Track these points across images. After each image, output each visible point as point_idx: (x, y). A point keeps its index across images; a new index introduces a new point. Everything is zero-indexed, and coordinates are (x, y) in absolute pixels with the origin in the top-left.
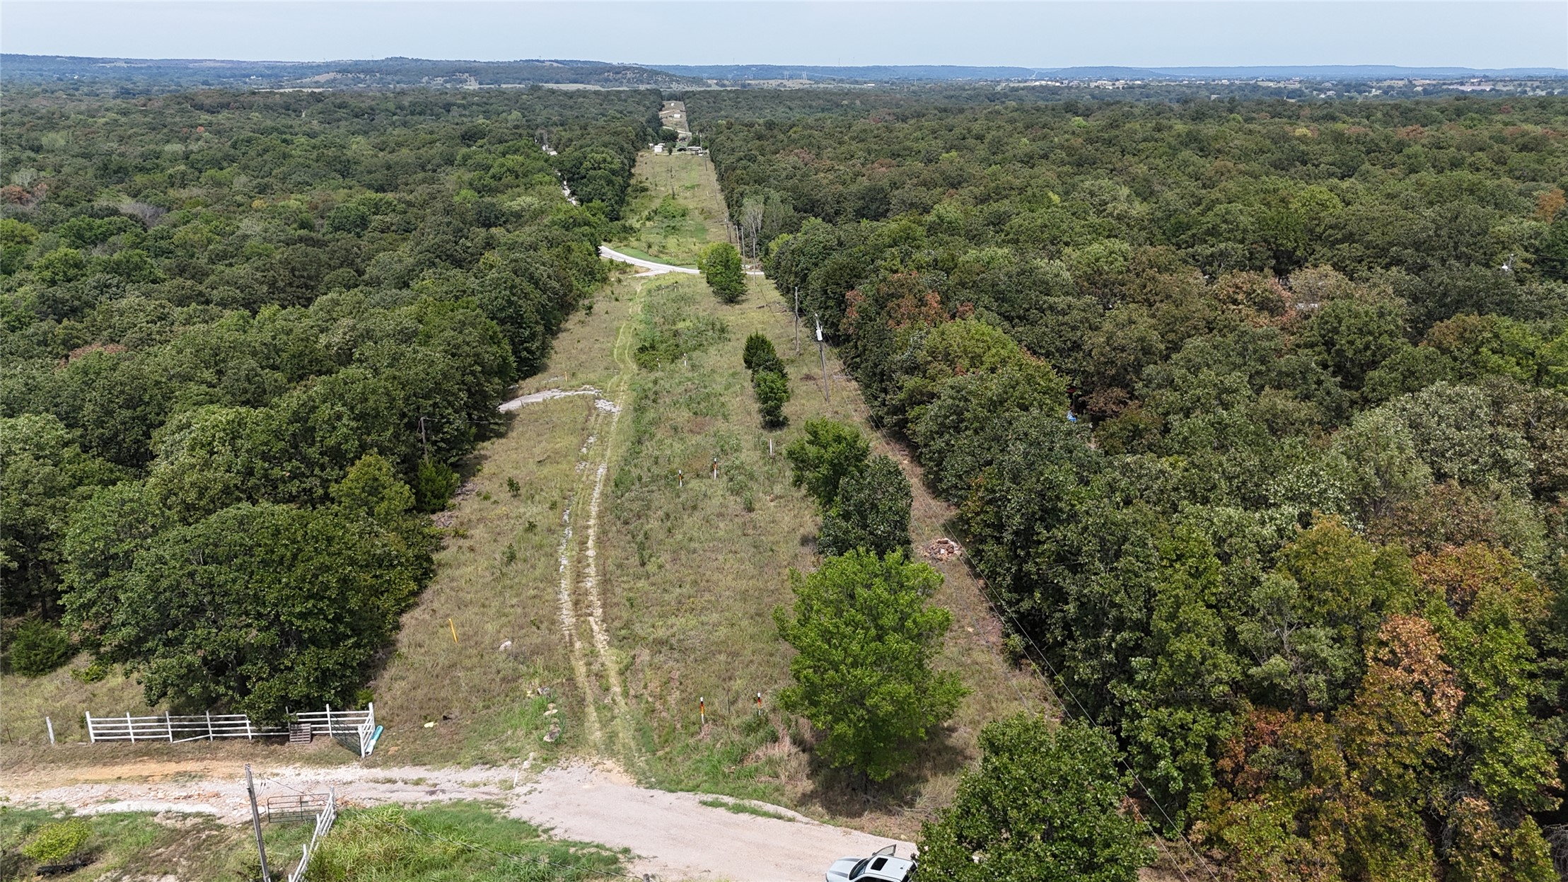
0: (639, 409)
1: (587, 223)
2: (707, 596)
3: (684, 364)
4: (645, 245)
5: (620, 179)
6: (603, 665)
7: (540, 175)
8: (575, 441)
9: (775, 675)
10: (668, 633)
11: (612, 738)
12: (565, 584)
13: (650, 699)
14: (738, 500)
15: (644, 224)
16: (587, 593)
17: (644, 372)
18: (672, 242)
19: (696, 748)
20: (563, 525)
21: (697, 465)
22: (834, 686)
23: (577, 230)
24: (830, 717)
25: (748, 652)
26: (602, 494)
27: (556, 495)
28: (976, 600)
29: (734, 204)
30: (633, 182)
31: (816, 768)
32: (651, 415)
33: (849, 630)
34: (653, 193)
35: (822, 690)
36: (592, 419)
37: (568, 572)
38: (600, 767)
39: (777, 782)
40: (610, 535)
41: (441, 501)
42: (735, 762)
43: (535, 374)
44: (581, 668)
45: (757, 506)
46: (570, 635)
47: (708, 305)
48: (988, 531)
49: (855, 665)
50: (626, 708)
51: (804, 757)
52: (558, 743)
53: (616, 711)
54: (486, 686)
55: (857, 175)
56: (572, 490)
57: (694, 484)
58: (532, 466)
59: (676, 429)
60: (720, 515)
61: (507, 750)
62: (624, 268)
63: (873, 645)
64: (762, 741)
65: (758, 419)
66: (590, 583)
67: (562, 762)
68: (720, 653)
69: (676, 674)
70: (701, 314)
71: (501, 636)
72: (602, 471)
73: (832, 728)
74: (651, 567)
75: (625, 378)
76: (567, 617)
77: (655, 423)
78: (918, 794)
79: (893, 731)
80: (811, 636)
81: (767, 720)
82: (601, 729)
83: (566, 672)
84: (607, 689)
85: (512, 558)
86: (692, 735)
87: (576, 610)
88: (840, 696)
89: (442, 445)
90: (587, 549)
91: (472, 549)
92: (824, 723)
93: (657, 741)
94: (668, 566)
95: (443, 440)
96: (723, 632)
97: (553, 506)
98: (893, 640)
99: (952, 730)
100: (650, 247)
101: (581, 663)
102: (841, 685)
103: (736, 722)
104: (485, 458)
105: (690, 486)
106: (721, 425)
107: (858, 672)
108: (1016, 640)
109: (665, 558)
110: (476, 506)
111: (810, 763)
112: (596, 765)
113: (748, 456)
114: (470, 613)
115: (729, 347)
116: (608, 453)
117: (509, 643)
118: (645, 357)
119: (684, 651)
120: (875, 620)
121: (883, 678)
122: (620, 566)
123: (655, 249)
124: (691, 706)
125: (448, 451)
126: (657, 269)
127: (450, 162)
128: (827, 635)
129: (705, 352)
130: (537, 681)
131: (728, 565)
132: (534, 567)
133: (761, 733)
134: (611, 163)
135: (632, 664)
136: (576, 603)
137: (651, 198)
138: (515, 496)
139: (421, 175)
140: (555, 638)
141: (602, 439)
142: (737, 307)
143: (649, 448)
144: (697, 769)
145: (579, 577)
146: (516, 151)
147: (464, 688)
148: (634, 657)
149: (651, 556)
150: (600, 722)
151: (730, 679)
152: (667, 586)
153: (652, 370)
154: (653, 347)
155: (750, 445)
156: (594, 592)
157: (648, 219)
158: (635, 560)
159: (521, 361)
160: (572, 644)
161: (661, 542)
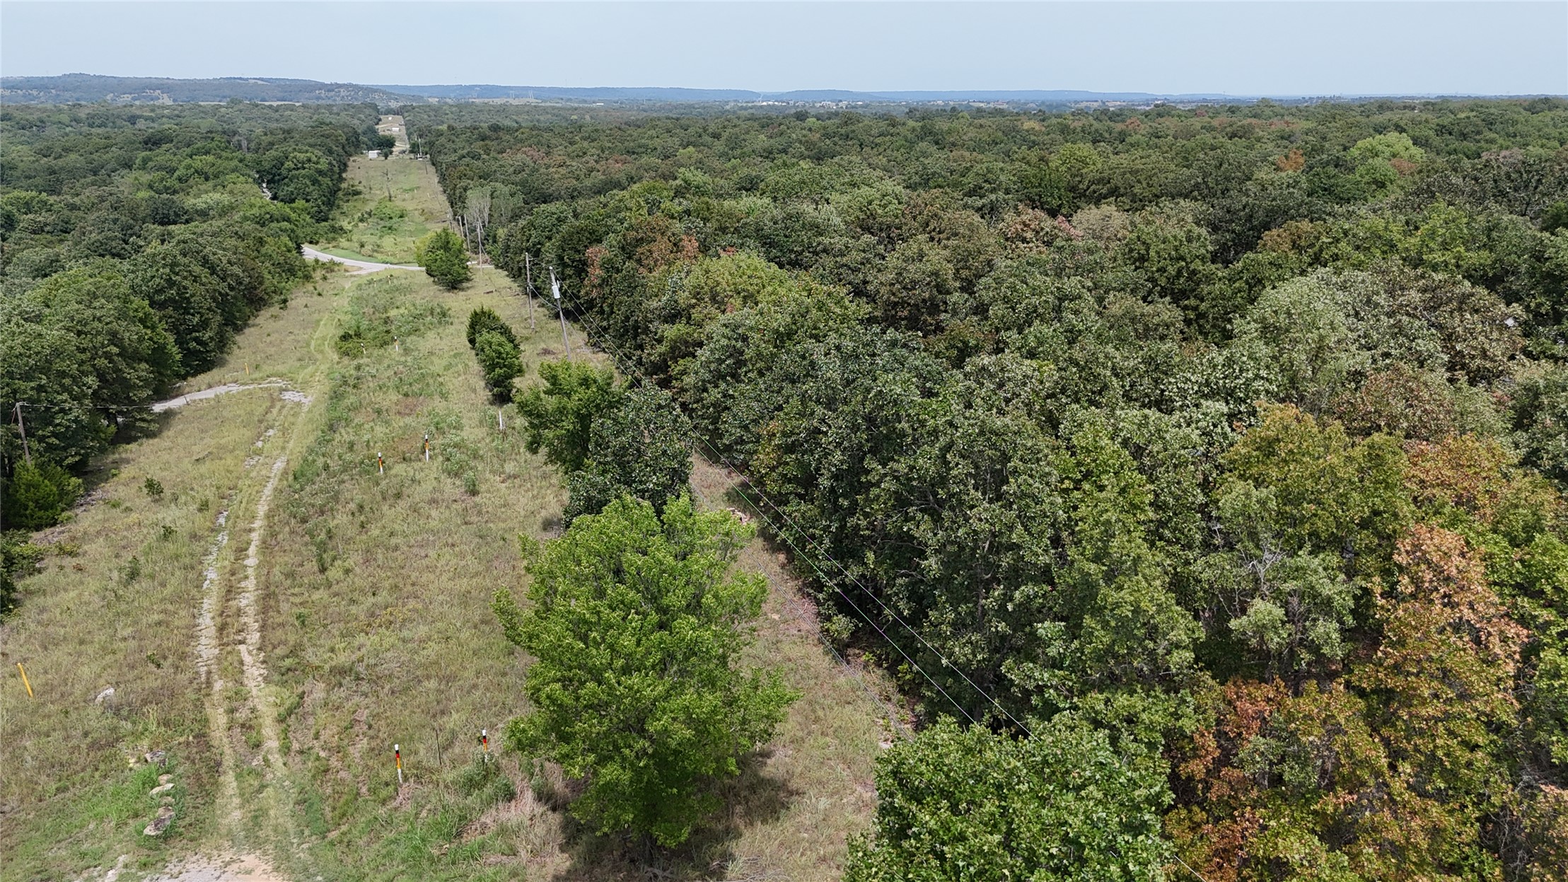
0: (336, 396)
1: (288, 220)
2: (412, 604)
3: (396, 348)
4: (357, 245)
5: (327, 180)
6: (253, 710)
7: (233, 175)
8: (248, 434)
9: (510, 702)
10: (354, 657)
11: (257, 818)
12: (210, 604)
13: (322, 754)
14: (458, 482)
15: (356, 226)
16: (239, 613)
17: (346, 360)
18: (388, 242)
19: (389, 822)
20: (215, 530)
21: (403, 447)
22: (596, 707)
23: (274, 225)
24: (592, 758)
25: (469, 674)
26: (275, 489)
27: (210, 494)
28: (778, 579)
29: (456, 201)
30: (344, 185)
31: (572, 834)
32: (351, 400)
33: (616, 616)
34: (367, 197)
35: (578, 714)
36: (275, 411)
37: (215, 588)
38: (235, 867)
39: (513, 862)
40: (280, 537)
41: (50, 513)
42: (449, 837)
43: (209, 369)
44: (219, 719)
45: (483, 488)
46: (209, 673)
47: (429, 293)
48: (790, 487)
49: (626, 671)
50: (285, 771)
51: (555, 819)
52: (167, 836)
53: (269, 776)
54: (65, 758)
55: (591, 170)
56: (235, 487)
57: (400, 469)
58: (186, 464)
59: (379, 412)
60: (433, 501)
61: (83, 855)
62: (330, 267)
63: (656, 636)
64: (491, 801)
65: (485, 394)
66: (247, 600)
67: (173, 868)
68: (428, 677)
69: (363, 715)
70: (417, 302)
71: (102, 681)
72: (279, 465)
73: (595, 774)
74: (334, 573)
75: (322, 367)
76: (207, 648)
77: (355, 408)
78: (728, 857)
79: (690, 769)
80: (554, 632)
81: (498, 768)
82: (242, 806)
83: (196, 726)
84: (258, 745)
85: (134, 575)
86: (384, 802)
87: (220, 637)
88: (606, 721)
89: (54, 441)
90: (247, 556)
91: (79, 569)
92: (583, 768)
93: (329, 815)
94: (358, 570)
95: (54, 435)
96: (432, 650)
97: (204, 507)
98: (686, 626)
99: (766, 755)
100: (362, 246)
101: (221, 710)
102: (607, 704)
103: (449, 776)
104: (128, 461)
105: (393, 472)
106: (439, 405)
107: (635, 679)
108: (841, 624)
109: (354, 560)
110: (100, 516)
111: (565, 826)
112: (227, 864)
113: (472, 433)
114: (60, 655)
115: (451, 329)
116: (291, 445)
117: (111, 691)
118: (349, 345)
119: (376, 681)
120: (654, 599)
121: (673, 688)
122: (290, 575)
123: (368, 248)
124: (383, 758)
125: (65, 449)
126: (371, 268)
127: (128, 166)
128: (581, 628)
129: (423, 336)
130: (145, 743)
131: (443, 562)
132: (163, 585)
133: (489, 789)
134: (317, 163)
135: (299, 705)
136: (222, 629)
137: (365, 201)
138: (156, 501)
139: (90, 178)
140: (183, 678)
141: (284, 431)
142: (461, 293)
143: (345, 435)
144: (389, 855)
145: (230, 592)
146: (207, 153)
147: (30, 762)
148: (302, 696)
149: (334, 559)
150: (242, 795)
151: (443, 713)
152: (356, 596)
153: (355, 357)
154: (358, 335)
155: (476, 422)
156: (251, 611)
157: (361, 220)
158: (313, 566)
159: (188, 354)
160: (209, 684)
161: (348, 541)
